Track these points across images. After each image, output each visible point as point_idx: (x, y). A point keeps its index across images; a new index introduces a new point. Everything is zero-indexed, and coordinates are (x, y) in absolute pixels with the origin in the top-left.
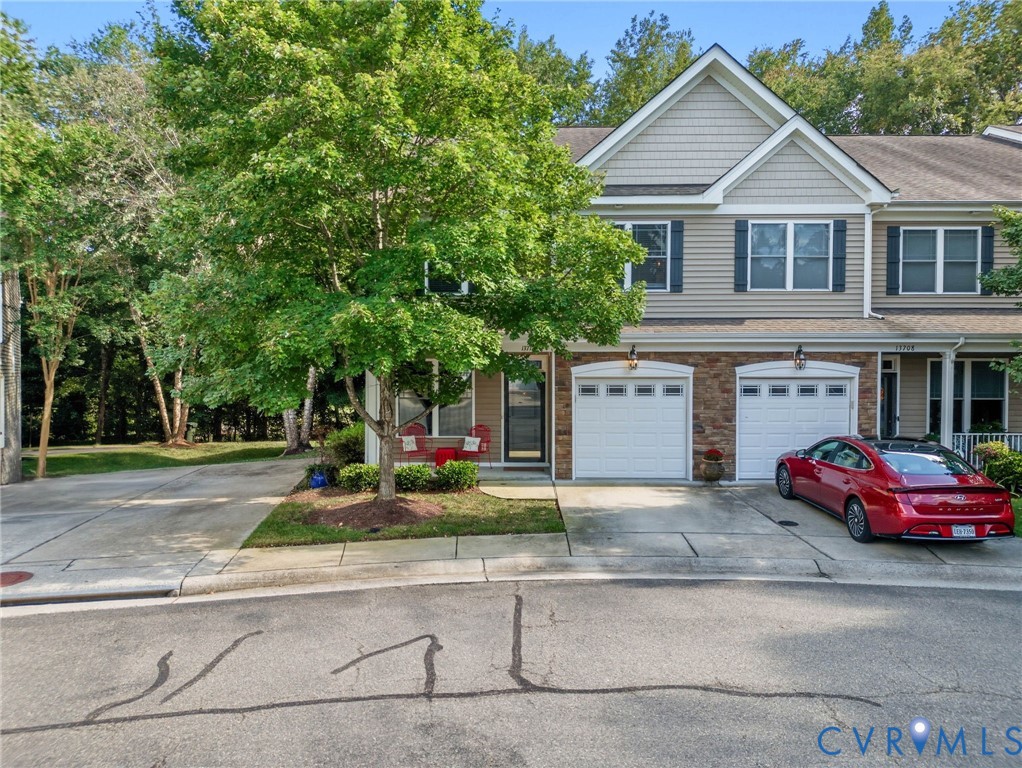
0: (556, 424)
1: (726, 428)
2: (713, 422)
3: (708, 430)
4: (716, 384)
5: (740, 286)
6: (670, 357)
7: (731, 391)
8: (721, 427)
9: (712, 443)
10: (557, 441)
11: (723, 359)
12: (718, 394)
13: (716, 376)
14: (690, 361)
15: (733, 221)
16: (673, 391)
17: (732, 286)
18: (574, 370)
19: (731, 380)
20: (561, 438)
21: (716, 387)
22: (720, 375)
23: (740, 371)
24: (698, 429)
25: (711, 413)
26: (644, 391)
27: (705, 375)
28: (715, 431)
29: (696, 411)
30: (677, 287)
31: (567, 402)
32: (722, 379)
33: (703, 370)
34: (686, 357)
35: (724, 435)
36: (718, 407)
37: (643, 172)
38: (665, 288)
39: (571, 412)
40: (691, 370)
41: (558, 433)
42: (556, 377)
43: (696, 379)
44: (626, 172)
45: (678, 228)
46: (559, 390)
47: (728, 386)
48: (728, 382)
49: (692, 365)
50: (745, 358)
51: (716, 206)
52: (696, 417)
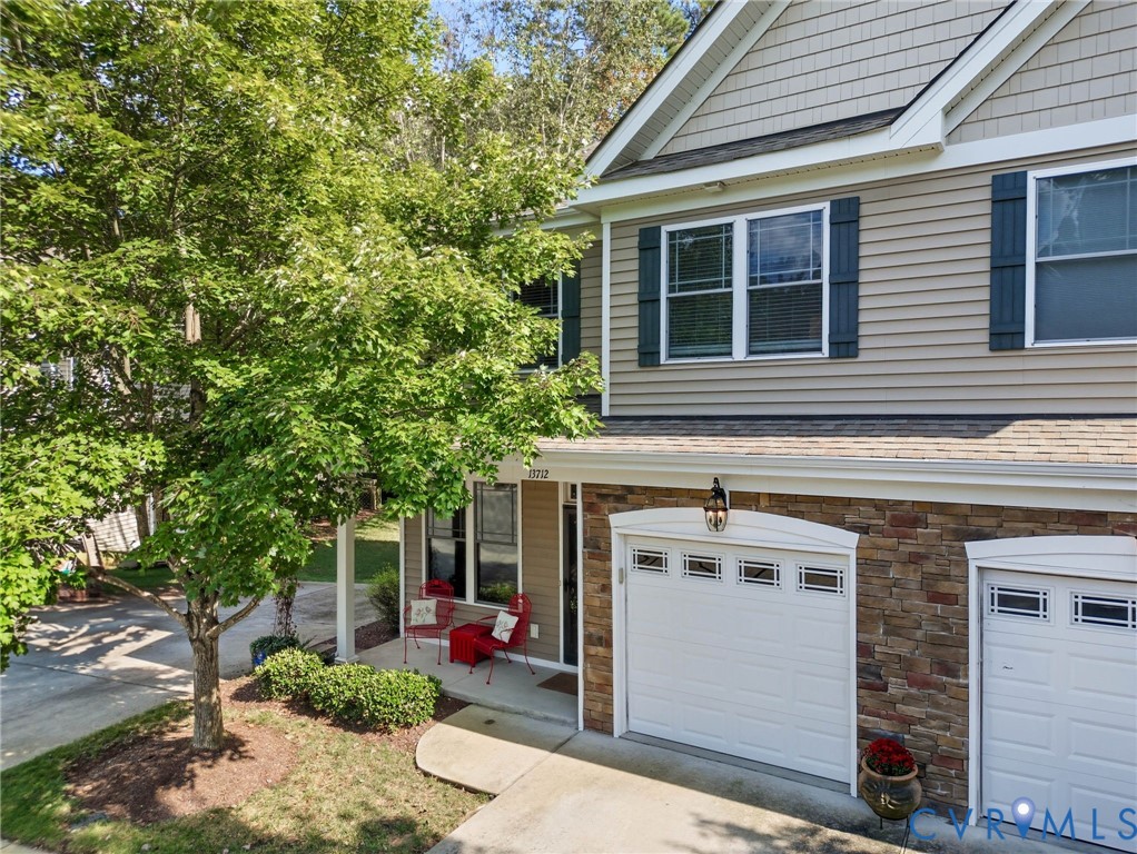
0: (585, 622)
1: (943, 688)
2: (906, 666)
3: (896, 687)
4: (913, 578)
5: (1005, 336)
6: (802, 507)
7: (956, 601)
8: (925, 684)
9: (907, 722)
10: (587, 656)
11: (931, 518)
12: (918, 602)
13: (915, 559)
14: (849, 518)
15: (987, 179)
16: (821, 580)
17: (984, 337)
18: (615, 520)
19: (954, 571)
20: (593, 650)
21: (913, 586)
22: (925, 557)
23: (978, 552)
24: (870, 677)
25: (903, 648)
26: (759, 573)
27: (888, 556)
28: (913, 691)
29: (865, 637)
30: (845, 346)
31: (604, 581)
32: (930, 567)
33: (881, 541)
34: (839, 510)
35: (937, 705)
36: (919, 634)
37: (779, 107)
38: (819, 349)
39: (610, 603)
40: (852, 539)
41: (589, 639)
42: (585, 532)
43: (863, 563)
44: (743, 115)
45: (847, 213)
46: (590, 556)
47: (944, 587)
48: (947, 577)
49: (853, 528)
50: (993, 521)
51: (934, 150)
52: (863, 649)
